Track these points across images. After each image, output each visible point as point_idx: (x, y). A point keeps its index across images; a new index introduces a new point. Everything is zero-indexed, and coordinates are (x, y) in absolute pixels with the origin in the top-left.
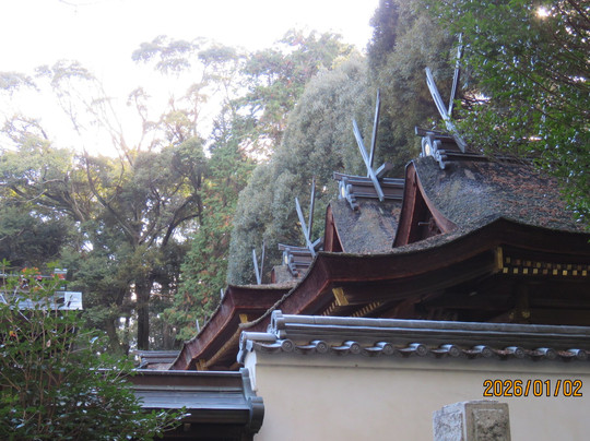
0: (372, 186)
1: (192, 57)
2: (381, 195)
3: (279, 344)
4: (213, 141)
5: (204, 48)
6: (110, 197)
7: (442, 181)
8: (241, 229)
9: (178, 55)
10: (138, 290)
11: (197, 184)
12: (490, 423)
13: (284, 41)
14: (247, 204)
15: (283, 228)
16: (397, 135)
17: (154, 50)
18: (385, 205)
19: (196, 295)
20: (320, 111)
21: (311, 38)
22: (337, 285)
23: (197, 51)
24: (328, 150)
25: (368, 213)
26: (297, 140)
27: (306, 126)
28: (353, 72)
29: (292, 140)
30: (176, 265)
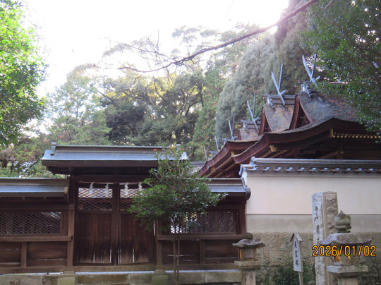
0: (280, 99)
1: (197, 34)
2: (284, 103)
3: (255, 169)
4: (207, 71)
5: (202, 31)
6: (164, 95)
7: (309, 102)
8: (221, 109)
9: (191, 34)
10: (176, 134)
11: (200, 88)
12: (331, 199)
13: (236, 27)
14: (223, 98)
15: (239, 109)
16: (288, 72)
17: (181, 32)
18: (286, 106)
19: (202, 136)
20: (254, 60)
21: (248, 26)
22: (272, 144)
23: (199, 32)
24: (258, 75)
25: (279, 110)
26: (244, 72)
27: (248, 66)
28: (267, 42)
29: (242, 72)
30: (193, 123)
